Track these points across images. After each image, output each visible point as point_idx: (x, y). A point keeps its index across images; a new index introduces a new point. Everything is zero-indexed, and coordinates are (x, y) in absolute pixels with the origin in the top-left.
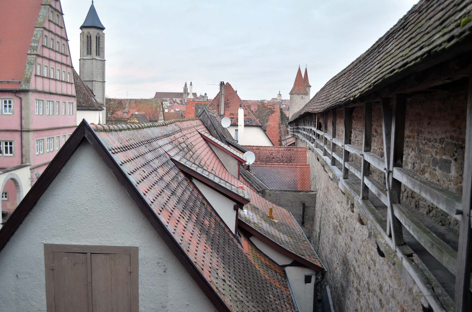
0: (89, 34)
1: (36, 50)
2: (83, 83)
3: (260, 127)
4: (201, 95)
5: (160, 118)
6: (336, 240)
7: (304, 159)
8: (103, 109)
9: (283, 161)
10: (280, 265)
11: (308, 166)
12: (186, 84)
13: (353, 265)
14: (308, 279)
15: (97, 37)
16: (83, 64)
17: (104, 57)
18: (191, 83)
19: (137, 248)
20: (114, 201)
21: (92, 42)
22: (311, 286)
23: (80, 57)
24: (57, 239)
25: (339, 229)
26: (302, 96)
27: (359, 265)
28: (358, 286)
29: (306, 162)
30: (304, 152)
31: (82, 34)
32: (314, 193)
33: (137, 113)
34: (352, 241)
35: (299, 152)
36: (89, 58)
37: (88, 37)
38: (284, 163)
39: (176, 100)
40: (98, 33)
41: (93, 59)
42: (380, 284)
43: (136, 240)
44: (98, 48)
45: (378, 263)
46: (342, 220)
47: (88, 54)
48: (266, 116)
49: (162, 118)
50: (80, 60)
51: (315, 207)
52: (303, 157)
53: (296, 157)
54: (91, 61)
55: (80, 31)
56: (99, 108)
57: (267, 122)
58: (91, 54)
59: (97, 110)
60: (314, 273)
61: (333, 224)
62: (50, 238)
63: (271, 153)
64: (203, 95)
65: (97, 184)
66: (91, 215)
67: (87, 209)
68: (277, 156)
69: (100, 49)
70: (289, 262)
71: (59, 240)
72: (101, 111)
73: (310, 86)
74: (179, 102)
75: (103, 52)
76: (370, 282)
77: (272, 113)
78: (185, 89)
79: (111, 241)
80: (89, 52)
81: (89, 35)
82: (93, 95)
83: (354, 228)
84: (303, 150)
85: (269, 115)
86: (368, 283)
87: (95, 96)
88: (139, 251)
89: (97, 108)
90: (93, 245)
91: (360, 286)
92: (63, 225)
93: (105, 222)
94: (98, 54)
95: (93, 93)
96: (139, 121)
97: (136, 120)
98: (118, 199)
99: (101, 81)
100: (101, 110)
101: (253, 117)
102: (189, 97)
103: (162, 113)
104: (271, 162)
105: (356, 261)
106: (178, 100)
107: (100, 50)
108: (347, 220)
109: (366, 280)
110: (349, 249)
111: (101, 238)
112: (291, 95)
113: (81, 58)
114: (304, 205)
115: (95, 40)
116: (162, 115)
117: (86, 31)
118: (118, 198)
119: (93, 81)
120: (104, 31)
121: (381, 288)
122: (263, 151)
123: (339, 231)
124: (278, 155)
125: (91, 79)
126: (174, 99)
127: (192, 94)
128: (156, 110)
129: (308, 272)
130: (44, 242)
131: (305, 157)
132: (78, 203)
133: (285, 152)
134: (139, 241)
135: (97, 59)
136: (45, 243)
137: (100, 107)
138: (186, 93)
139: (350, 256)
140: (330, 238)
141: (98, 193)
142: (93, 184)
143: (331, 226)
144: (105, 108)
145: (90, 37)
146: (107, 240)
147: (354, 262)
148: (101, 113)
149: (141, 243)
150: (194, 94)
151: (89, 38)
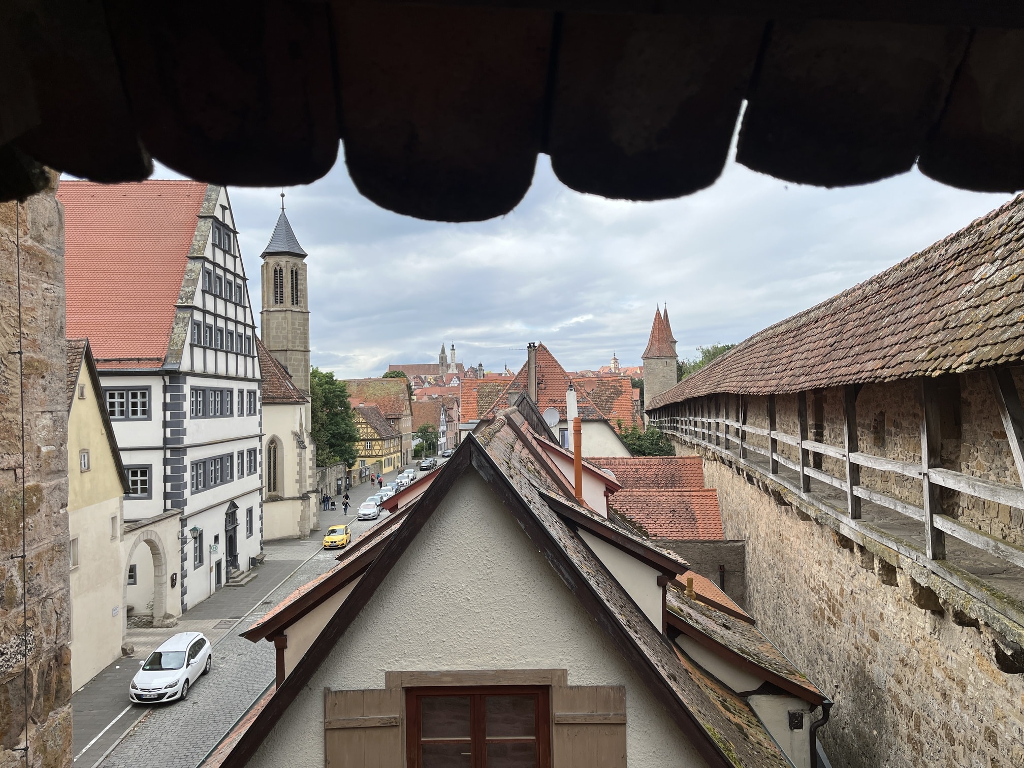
0: (278, 265)
1: (192, 299)
2: (269, 355)
3: (605, 422)
4: (471, 367)
5: (404, 413)
6: (823, 638)
7: (698, 478)
8: (308, 402)
9: (659, 484)
10: (737, 692)
11: (714, 493)
12: (443, 351)
13: (890, 690)
14: (795, 722)
15: (292, 272)
16: (268, 320)
17: (306, 307)
18: (453, 346)
19: (565, 670)
20: (519, 583)
21: (285, 281)
22: (803, 734)
23: (263, 307)
24: (410, 661)
25: (831, 615)
26: (665, 360)
27: (910, 691)
28: (915, 734)
29: (702, 485)
30: (697, 466)
31: (265, 267)
32: (740, 544)
33: (361, 405)
34: (877, 640)
35: (688, 466)
36: (280, 309)
37: (276, 271)
38: (662, 487)
39: (425, 377)
40: (295, 265)
41: (286, 310)
42: (987, 728)
43: (561, 657)
44: (295, 290)
45: (972, 685)
46: (839, 598)
47: (276, 302)
48: (607, 401)
49: (409, 412)
50: (261, 313)
51: (743, 572)
52: (696, 475)
53: (684, 475)
54: (283, 314)
55: (262, 261)
56: (301, 400)
57: (610, 412)
58: (282, 302)
59: (297, 403)
60: (807, 707)
61: (807, 606)
62: (396, 660)
63: (634, 470)
64: (476, 366)
65: (487, 551)
66: (477, 611)
67: (468, 600)
68: (647, 476)
69: (299, 293)
70: (754, 686)
71: (414, 662)
72: (304, 404)
73: (676, 342)
74: (433, 382)
75: (305, 297)
76: (952, 724)
77: (619, 395)
78: (443, 358)
79: (515, 660)
80: (279, 299)
81: (278, 269)
82: (288, 376)
83: (881, 614)
84: (696, 461)
85: (613, 399)
86: (945, 726)
87: (291, 377)
88: (568, 678)
89: (297, 400)
90: (480, 669)
91: (919, 732)
92: (422, 633)
93: (503, 624)
94: (295, 300)
95: (287, 373)
96: (366, 420)
97: (361, 419)
98: (528, 579)
99: (302, 349)
100: (305, 402)
101: (590, 404)
102: (450, 372)
103: (408, 403)
104: (636, 488)
105: (899, 682)
106: (430, 378)
107: (297, 296)
108: (854, 598)
109: (937, 719)
110: (870, 657)
111: (495, 656)
112: (646, 361)
113: (264, 310)
114: (722, 568)
115: (290, 276)
116: (409, 408)
117: (272, 260)
118: (526, 576)
119: (286, 350)
120: (305, 260)
121: (991, 737)
122: (619, 467)
123: (829, 619)
124: (648, 473)
125: (283, 346)
126: (423, 377)
127: (454, 367)
128: (397, 399)
129: (794, 706)
130: (385, 668)
131: (700, 475)
132: (452, 590)
133: (660, 467)
134: (567, 657)
135: (294, 309)
136: (387, 670)
137: (301, 398)
138: (444, 364)
139: (877, 671)
140: (804, 633)
141: (489, 568)
142: (479, 551)
143: (802, 609)
144: (310, 399)
145: (281, 271)
146: (506, 659)
147: (892, 683)
148: (303, 407)
149: (572, 662)
150: (459, 366)
151: (278, 273)
